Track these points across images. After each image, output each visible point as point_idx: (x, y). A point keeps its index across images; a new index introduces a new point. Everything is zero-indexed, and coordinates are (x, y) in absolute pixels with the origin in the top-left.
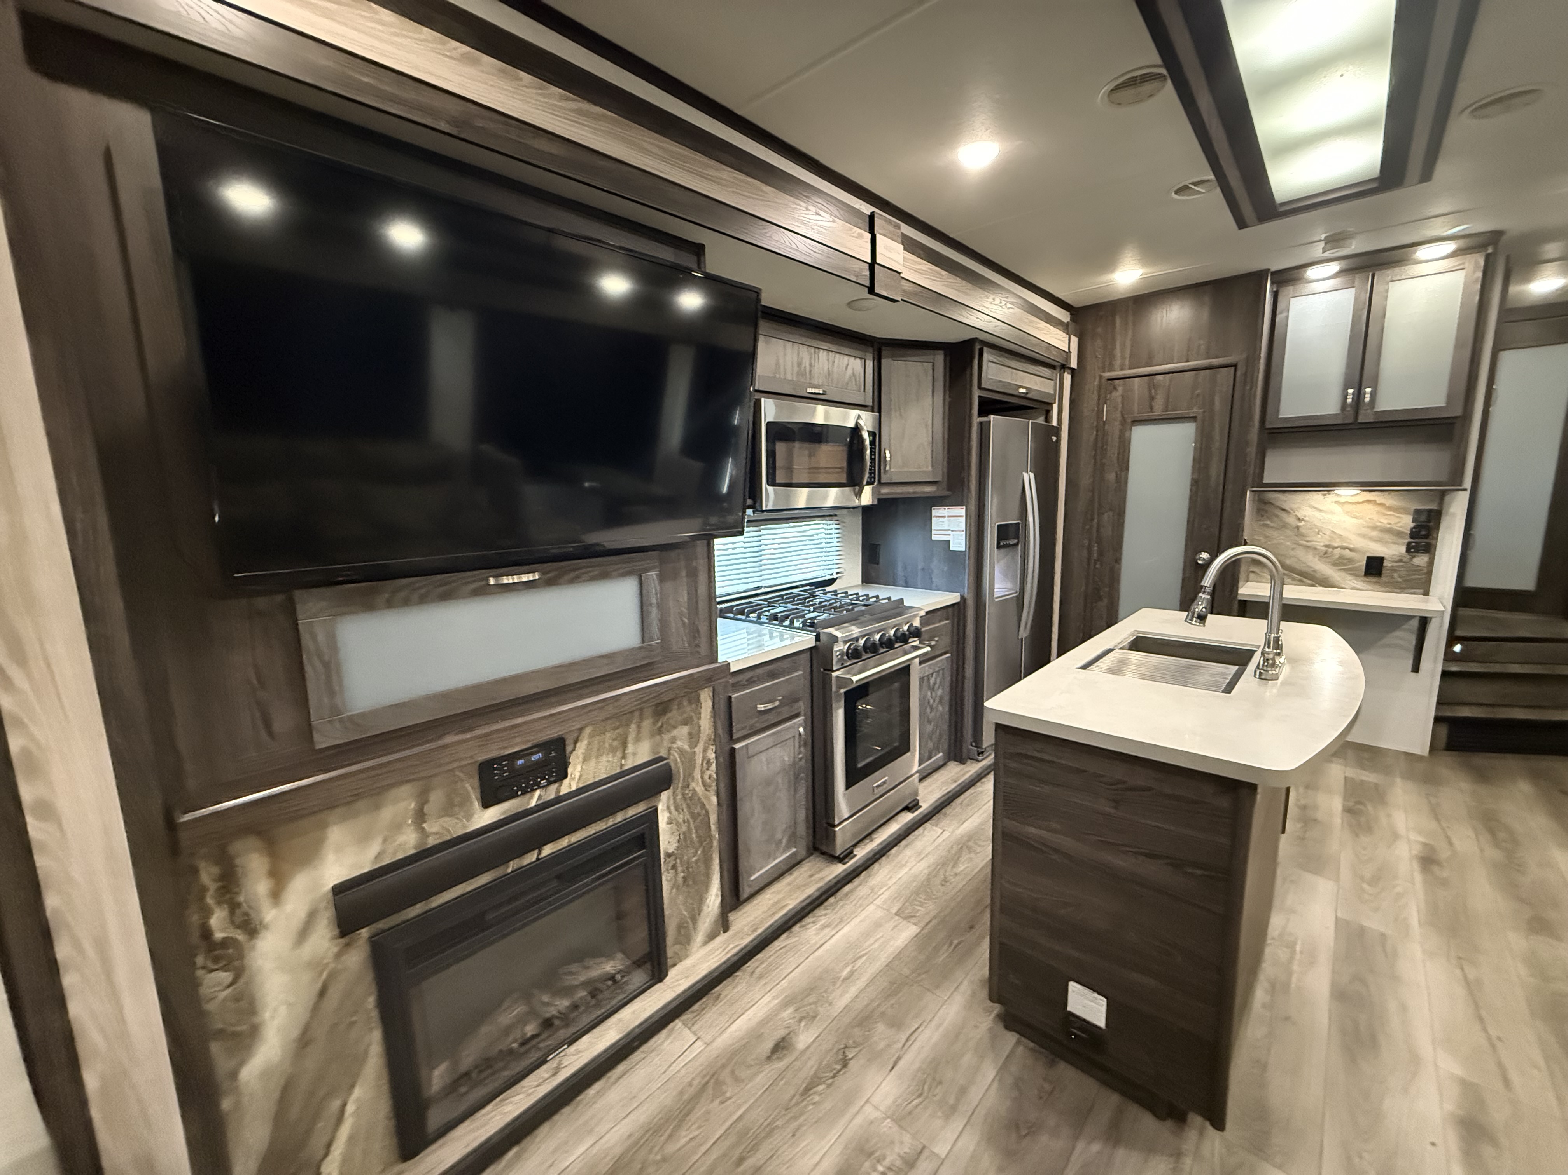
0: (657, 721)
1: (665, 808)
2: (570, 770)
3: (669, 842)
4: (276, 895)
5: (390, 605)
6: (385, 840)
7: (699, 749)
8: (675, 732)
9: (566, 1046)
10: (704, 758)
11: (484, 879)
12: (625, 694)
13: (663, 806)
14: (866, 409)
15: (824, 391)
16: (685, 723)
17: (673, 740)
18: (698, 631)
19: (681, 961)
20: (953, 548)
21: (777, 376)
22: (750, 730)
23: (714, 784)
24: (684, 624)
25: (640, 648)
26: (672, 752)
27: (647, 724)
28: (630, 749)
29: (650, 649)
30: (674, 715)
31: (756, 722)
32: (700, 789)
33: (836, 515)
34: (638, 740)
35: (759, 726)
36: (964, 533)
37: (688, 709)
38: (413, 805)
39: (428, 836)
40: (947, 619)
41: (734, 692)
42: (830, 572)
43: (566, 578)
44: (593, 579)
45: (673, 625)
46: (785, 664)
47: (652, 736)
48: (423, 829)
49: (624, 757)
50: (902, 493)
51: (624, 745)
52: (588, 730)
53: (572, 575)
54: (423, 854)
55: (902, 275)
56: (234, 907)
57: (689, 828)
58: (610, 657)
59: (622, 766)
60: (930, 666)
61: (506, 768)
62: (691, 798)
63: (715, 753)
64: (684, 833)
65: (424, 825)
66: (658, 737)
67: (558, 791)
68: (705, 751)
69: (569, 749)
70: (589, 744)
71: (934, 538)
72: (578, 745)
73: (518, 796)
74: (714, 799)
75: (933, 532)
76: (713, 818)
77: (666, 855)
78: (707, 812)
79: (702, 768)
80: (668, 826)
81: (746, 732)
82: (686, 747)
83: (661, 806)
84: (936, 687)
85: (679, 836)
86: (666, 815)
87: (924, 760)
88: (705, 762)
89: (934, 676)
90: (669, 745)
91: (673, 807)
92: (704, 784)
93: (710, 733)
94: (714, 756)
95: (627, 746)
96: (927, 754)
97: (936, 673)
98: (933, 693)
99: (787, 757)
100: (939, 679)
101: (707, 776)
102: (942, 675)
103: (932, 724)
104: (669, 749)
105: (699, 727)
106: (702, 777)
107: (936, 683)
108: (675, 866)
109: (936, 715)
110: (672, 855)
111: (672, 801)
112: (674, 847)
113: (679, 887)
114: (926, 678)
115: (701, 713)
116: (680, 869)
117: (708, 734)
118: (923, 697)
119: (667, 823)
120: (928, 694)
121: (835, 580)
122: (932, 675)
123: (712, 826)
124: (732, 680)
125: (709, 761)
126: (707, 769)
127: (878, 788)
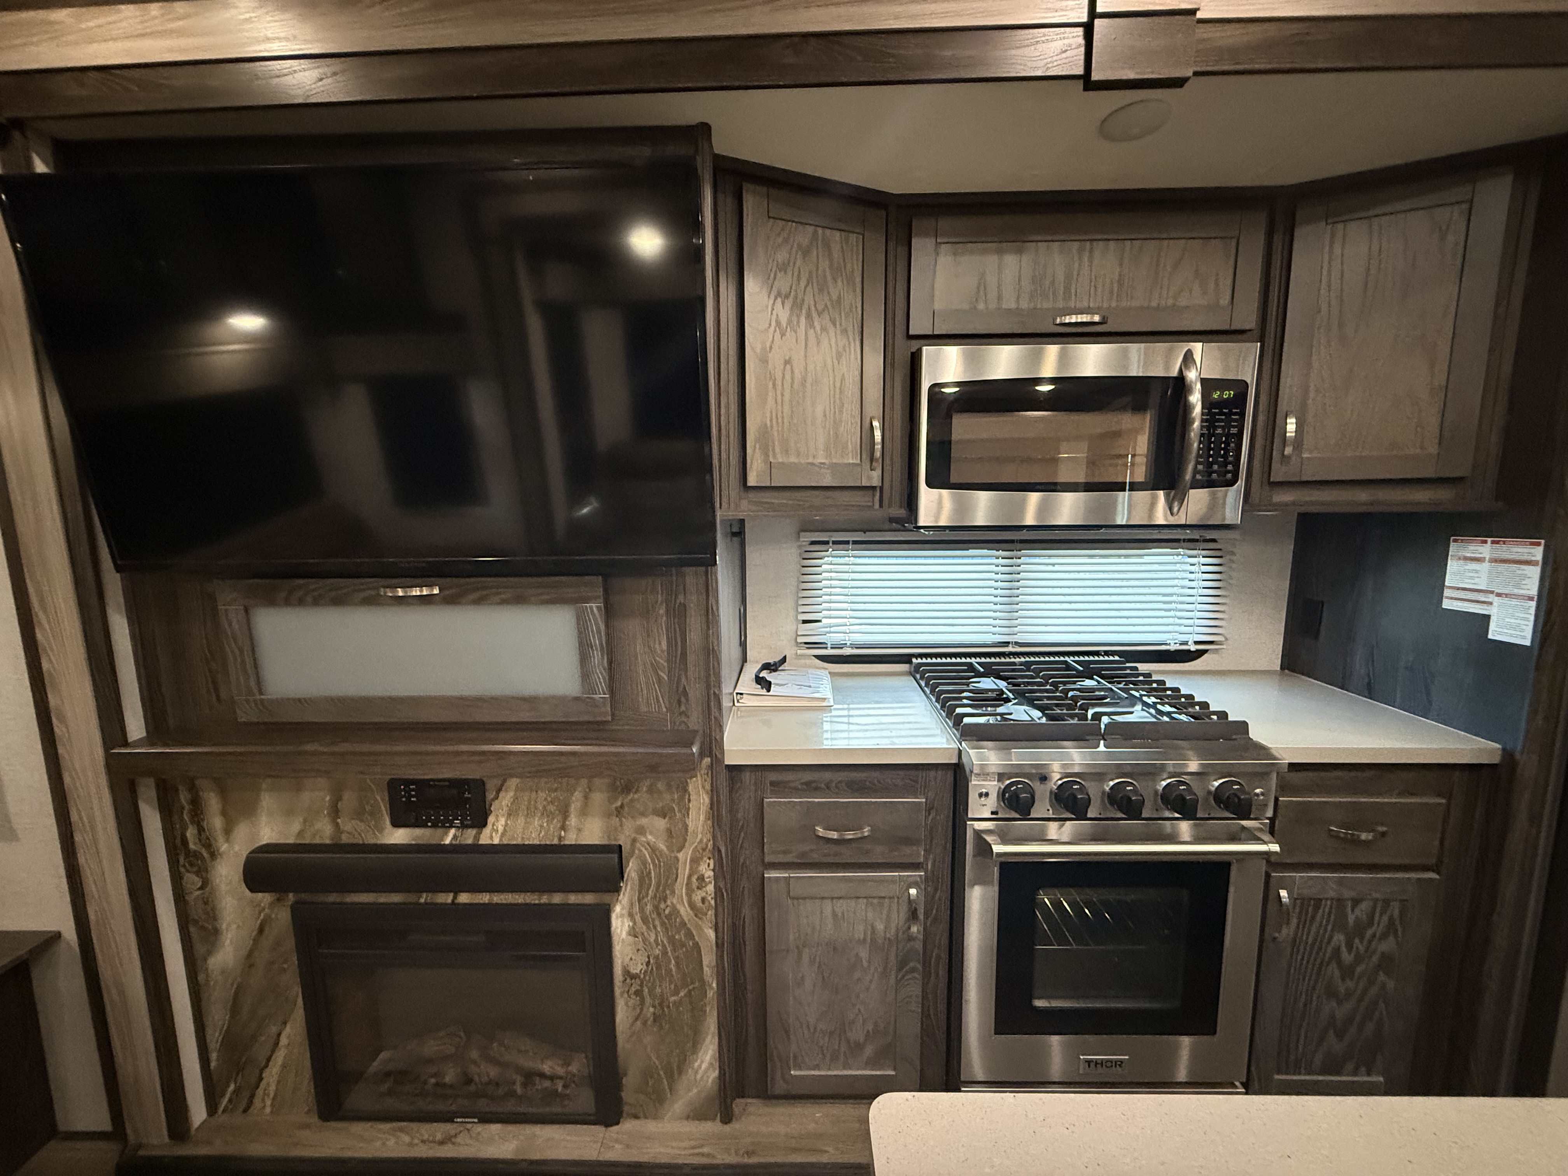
0: (616, 799)
1: (625, 912)
2: (491, 819)
3: (631, 959)
4: (228, 831)
5: (287, 602)
6: (305, 821)
7: (685, 856)
8: (644, 821)
9: (476, 1120)
10: (693, 871)
11: (396, 898)
12: (511, 753)
13: (622, 909)
14: (1244, 336)
15: (1104, 318)
16: (662, 813)
17: (641, 830)
18: (685, 693)
19: (646, 1117)
20: (1495, 633)
21: (981, 306)
22: (797, 857)
23: (711, 913)
24: (660, 680)
25: (576, 699)
26: (638, 845)
27: (598, 798)
28: (573, 821)
29: (593, 703)
30: (641, 797)
31: (812, 851)
32: (685, 911)
33: (1214, 541)
34: (584, 812)
35: (815, 857)
36: (1534, 604)
37: (667, 797)
38: (328, 798)
39: (342, 833)
40: (1439, 795)
41: (775, 794)
42: (1184, 638)
43: (471, 597)
44: (504, 602)
45: (642, 679)
46: (889, 777)
47: (609, 815)
48: (338, 824)
49: (563, 828)
50: (1330, 504)
51: (565, 814)
52: (513, 782)
53: (476, 595)
54: (337, 847)
55: (1199, 15)
56: (201, 830)
57: (665, 953)
58: (532, 701)
59: (560, 838)
61: (413, 793)
62: (668, 917)
63: (713, 870)
64: (656, 957)
65: (339, 820)
66: (615, 821)
67: (477, 837)
68: (695, 861)
69: (490, 796)
70: (516, 798)
71: (1447, 604)
72: (502, 794)
73: (427, 826)
74: (711, 934)
75: (1447, 593)
76: (709, 959)
77: (627, 973)
78: (697, 946)
79: (688, 884)
80: (631, 939)
81: (789, 858)
82: (662, 847)
83: (618, 909)
84: (1370, 932)
85: (649, 957)
86: (628, 923)
87: (1305, 1069)
88: (694, 879)
89: (1364, 906)
90: (633, 835)
91: (638, 918)
92: (692, 905)
93: (705, 840)
94: (711, 873)
95: (568, 816)
96: (1318, 1059)
97: (1371, 904)
98: (1357, 941)
99: (880, 926)
100: (1385, 918)
101: (697, 897)
102: (1396, 913)
103: (1348, 1006)
104: (634, 841)
105: (686, 827)
106: (689, 895)
107: (1371, 923)
108: (638, 993)
109: (1365, 991)
110: (634, 977)
111: (636, 908)
112: (637, 968)
113: (645, 1023)
114: (1329, 903)
115: (689, 809)
116: (648, 1000)
117: (701, 841)
118: (1316, 940)
119: (629, 934)
120: (1335, 938)
121: (1200, 654)
122: (1356, 902)
123: (705, 969)
124: (773, 776)
125: (701, 878)
126: (698, 888)
127: (1092, 1065)
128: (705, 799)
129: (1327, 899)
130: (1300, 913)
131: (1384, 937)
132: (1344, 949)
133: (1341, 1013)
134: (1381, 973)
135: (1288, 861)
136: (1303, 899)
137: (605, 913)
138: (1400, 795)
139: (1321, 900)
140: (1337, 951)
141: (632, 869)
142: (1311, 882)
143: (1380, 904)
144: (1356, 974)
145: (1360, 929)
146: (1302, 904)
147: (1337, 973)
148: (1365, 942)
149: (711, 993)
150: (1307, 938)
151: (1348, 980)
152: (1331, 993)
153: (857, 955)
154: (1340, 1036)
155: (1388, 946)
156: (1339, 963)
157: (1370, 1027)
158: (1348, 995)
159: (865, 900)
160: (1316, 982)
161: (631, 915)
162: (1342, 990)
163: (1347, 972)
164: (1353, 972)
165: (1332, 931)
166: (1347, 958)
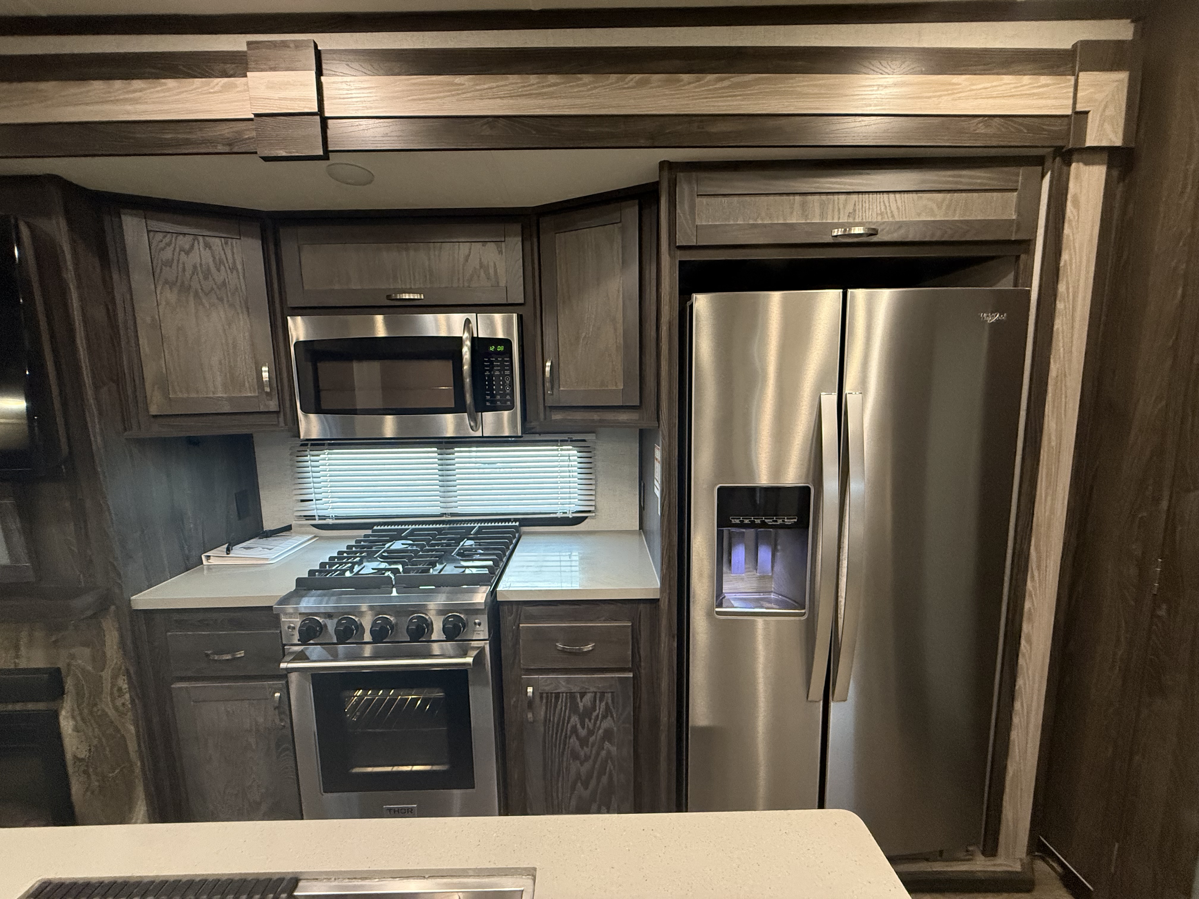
0: (51, 636)
1: (69, 715)
3: (78, 748)
7: (107, 674)
8: (73, 651)
10: (113, 685)
13: (67, 713)
15: (422, 295)
16: (86, 645)
17: (73, 657)
18: (91, 561)
21: (337, 287)
22: (195, 673)
23: (130, 714)
24: (72, 552)
25: (7, 567)
26: (72, 667)
27: (39, 635)
28: (23, 651)
29: (17, 570)
30: (70, 633)
31: (207, 669)
32: (111, 713)
34: (30, 645)
35: (206, 673)
37: (88, 633)
40: (627, 620)
41: (175, 629)
42: (566, 508)
46: (257, 616)
47: (49, 647)
49: (17, 657)
51: (17, 647)
57: (101, 745)
59: (16, 664)
60: (568, 681)
62: (100, 717)
63: (128, 684)
64: (96, 746)
66: (53, 651)
68: (115, 677)
74: (132, 728)
76: (132, 746)
77: (75, 757)
78: (123, 737)
79: (112, 694)
80: (75, 734)
81: (189, 674)
82: (89, 668)
83: (63, 713)
84: (595, 714)
85: (90, 746)
86: (71, 723)
87: (565, 810)
88: (116, 689)
89: (588, 697)
90: (67, 661)
91: (78, 718)
92: (116, 709)
93: (119, 663)
94: (126, 686)
95: (19, 649)
96: (573, 803)
97: (593, 695)
98: (587, 720)
99: (261, 720)
100: (603, 704)
101: (119, 702)
102: (610, 701)
103: (587, 766)
104: (69, 665)
105: (104, 653)
106: (113, 701)
107: (594, 708)
108: (85, 772)
109: (598, 754)
110: (81, 760)
111: (77, 712)
112: (83, 754)
113: (93, 793)
114: (564, 694)
115: (105, 641)
116: (93, 777)
117: (116, 663)
118: (559, 719)
119: (73, 730)
120: (572, 719)
121: (582, 519)
122: (583, 695)
123: (131, 753)
124: (176, 617)
125: (120, 689)
126: (119, 696)
127: (392, 812)
128: (116, 634)
129: (563, 693)
130: (547, 702)
131: (604, 717)
132: (579, 726)
133: (584, 769)
134: (606, 743)
135: (532, 667)
136: (547, 693)
137: (55, 715)
138: (605, 621)
139: (559, 693)
140: (574, 728)
141: (69, 685)
142: (548, 682)
143: (598, 695)
144: (590, 744)
145: (587, 714)
146: (547, 697)
147: (577, 743)
148: (592, 721)
149: (138, 770)
150: (554, 719)
151: (585, 748)
152: (575, 756)
153: (247, 741)
154: (586, 786)
155: (607, 723)
156: (577, 736)
157: (605, 779)
158: (587, 758)
159: (248, 701)
160: (564, 749)
161: (73, 717)
162: (582, 754)
163: (584, 742)
164: (588, 742)
165: (570, 714)
166: (583, 733)
